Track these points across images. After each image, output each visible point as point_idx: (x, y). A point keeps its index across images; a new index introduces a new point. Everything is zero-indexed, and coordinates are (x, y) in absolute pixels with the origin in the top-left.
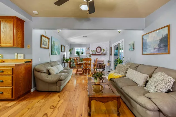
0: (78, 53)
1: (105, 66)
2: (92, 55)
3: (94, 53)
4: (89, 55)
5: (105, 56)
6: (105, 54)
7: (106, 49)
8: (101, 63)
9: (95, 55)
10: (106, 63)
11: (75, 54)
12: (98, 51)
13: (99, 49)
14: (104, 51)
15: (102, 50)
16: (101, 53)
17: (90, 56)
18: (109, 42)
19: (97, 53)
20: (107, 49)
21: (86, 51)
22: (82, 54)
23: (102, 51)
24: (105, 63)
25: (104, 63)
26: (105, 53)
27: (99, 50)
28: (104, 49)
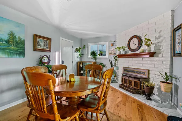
0: (93, 53)
1: (151, 88)
2: (120, 56)
3: (122, 53)
4: (113, 56)
5: (152, 59)
6: (152, 54)
7: (157, 39)
8: (139, 78)
9: (126, 56)
10: (156, 80)
11: (90, 56)
12: (133, 47)
13: (136, 41)
14: (148, 45)
15: (143, 44)
16: (140, 51)
17: (116, 60)
18: (170, 13)
19: (130, 52)
20: (160, 37)
21: (109, 48)
22: (102, 55)
23: (144, 47)
24: (151, 81)
25: (148, 79)
26: (152, 50)
27: (134, 44)
28: (149, 40)
